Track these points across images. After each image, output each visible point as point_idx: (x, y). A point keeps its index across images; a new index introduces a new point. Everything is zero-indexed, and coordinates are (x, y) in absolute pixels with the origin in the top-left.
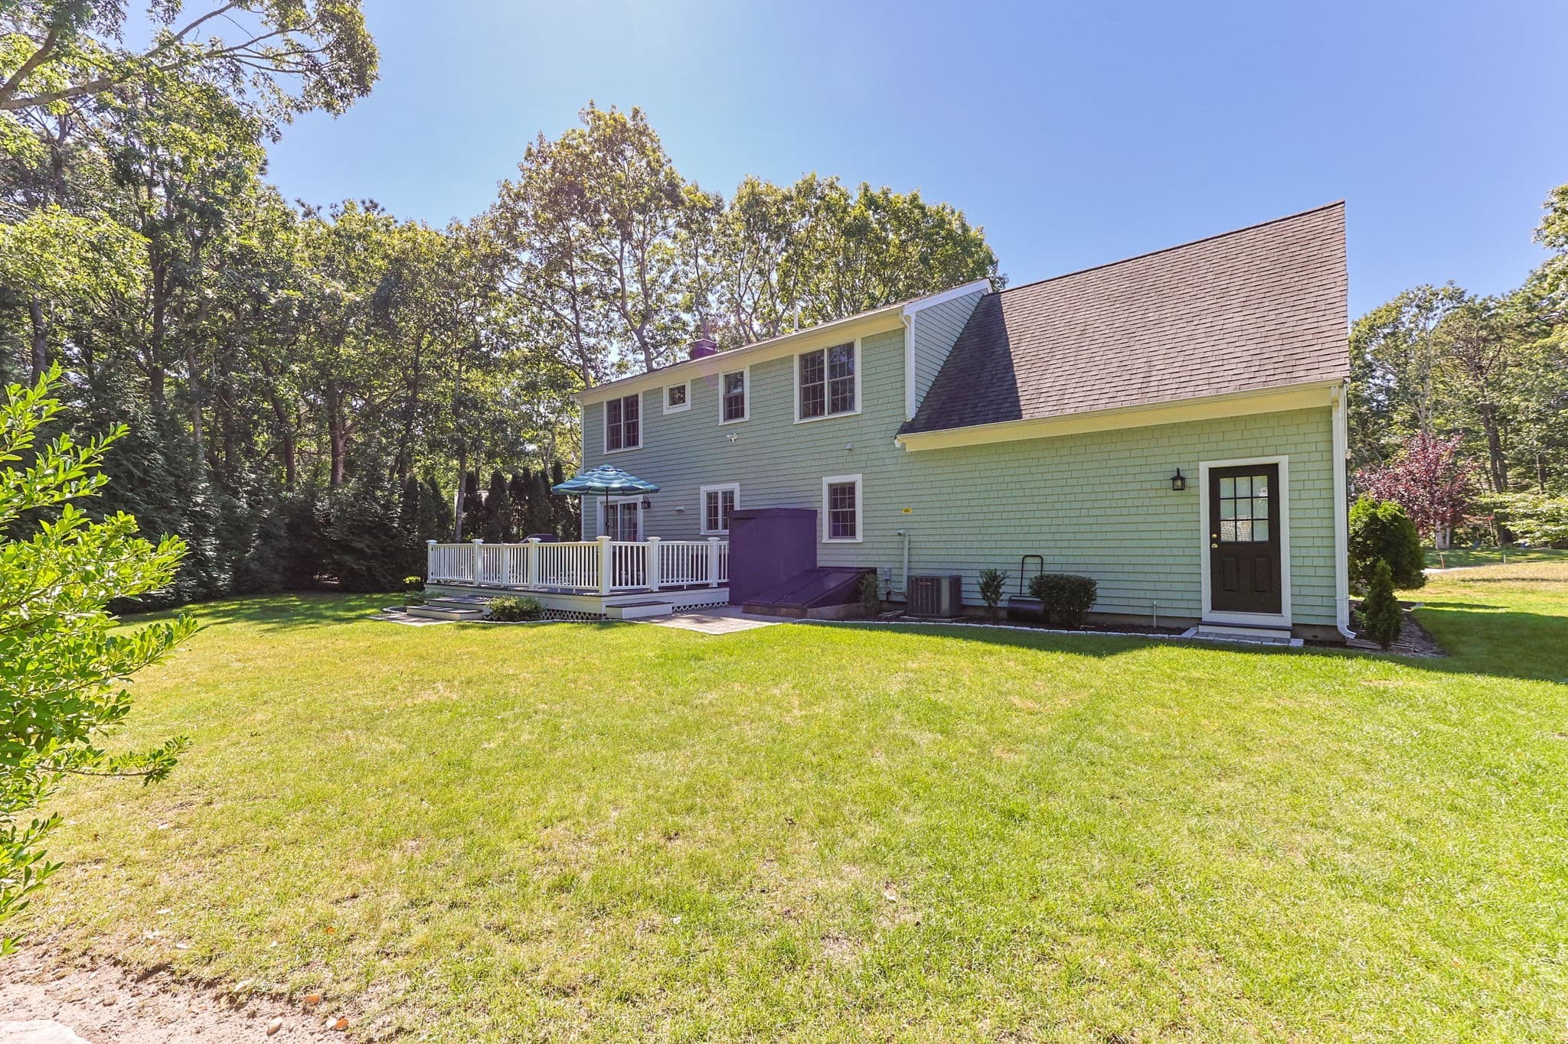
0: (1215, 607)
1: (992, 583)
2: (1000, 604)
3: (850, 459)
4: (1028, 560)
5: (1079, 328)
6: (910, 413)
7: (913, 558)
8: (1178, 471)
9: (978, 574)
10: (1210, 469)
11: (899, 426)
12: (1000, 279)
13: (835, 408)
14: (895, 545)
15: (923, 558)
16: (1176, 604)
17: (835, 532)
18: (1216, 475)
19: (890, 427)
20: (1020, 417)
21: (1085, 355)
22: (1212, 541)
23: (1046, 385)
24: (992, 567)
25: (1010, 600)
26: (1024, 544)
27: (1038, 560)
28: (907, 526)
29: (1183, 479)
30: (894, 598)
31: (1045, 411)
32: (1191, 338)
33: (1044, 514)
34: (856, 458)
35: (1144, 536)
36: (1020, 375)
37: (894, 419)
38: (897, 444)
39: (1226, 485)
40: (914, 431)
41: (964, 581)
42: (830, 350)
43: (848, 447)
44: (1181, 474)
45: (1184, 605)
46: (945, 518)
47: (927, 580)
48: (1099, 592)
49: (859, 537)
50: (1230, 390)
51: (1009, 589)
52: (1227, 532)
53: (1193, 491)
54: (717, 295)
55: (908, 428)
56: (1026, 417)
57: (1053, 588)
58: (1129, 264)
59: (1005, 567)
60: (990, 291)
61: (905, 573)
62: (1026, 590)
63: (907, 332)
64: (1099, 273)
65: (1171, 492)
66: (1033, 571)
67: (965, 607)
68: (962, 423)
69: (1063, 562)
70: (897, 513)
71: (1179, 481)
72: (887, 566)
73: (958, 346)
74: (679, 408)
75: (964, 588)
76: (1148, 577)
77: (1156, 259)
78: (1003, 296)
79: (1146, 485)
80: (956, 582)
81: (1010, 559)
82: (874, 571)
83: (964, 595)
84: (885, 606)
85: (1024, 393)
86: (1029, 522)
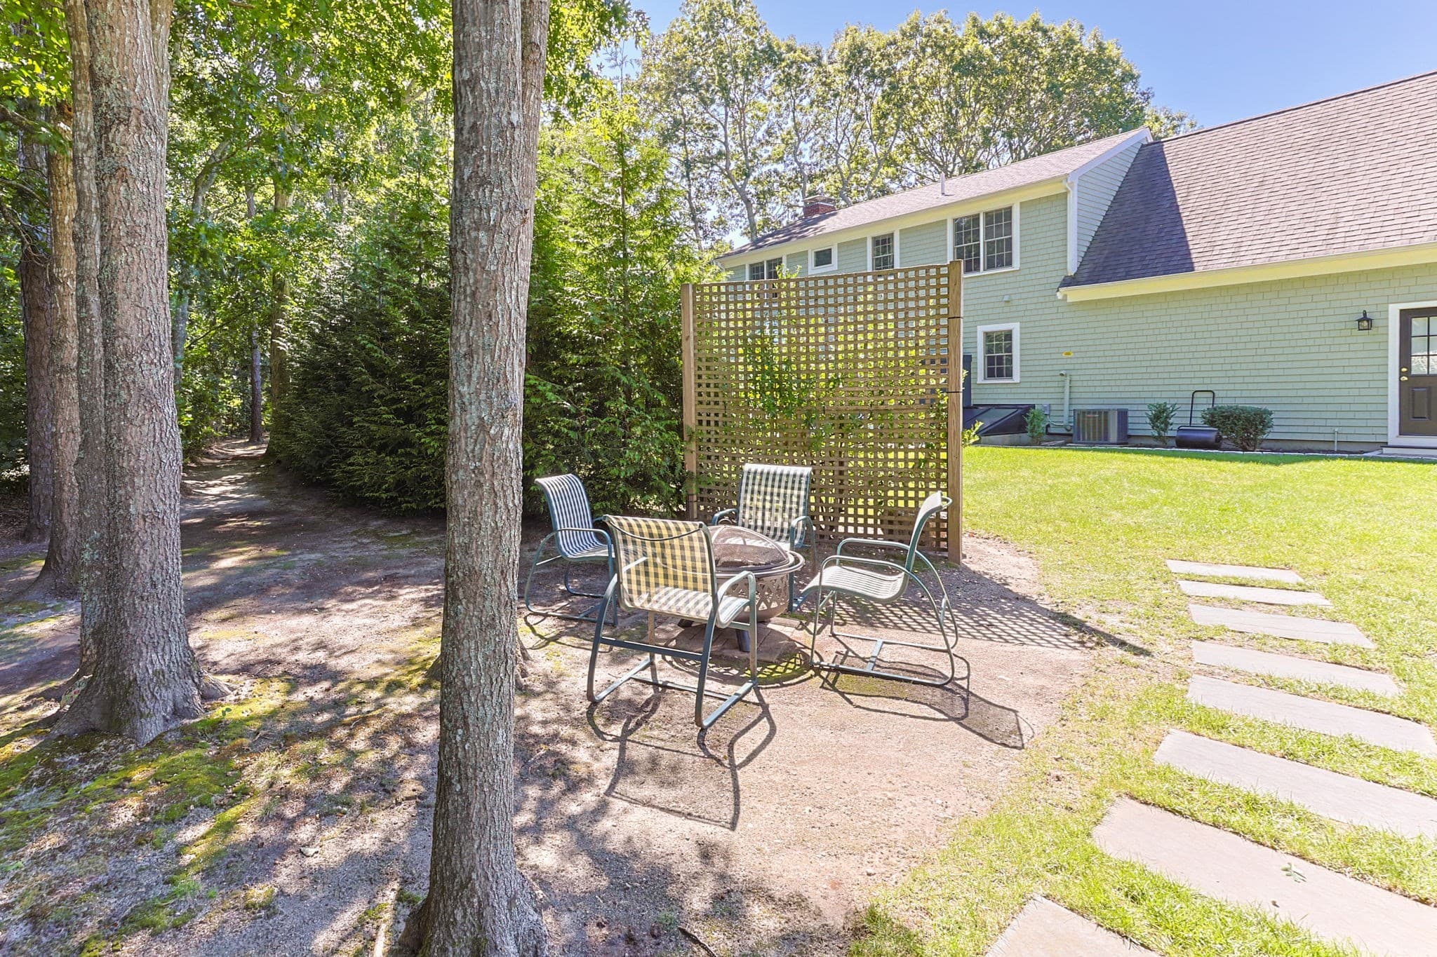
0: (1402, 432)
1: (1160, 416)
2: (1170, 434)
3: (1006, 309)
4: (1197, 395)
5: (1257, 179)
6: (1072, 270)
7: (1073, 396)
8: (1365, 313)
9: (1146, 408)
10: (1402, 311)
11: (1060, 279)
12: (1143, 94)
13: (990, 265)
14: (1056, 384)
15: (1084, 395)
16: (1358, 431)
17: (990, 374)
18: (1407, 317)
19: (1051, 280)
20: (1193, 270)
21: (1264, 207)
22: (1401, 374)
23: (1219, 239)
24: (1162, 402)
25: (1179, 430)
26: (1194, 381)
27: (1210, 395)
28: (1067, 367)
29: (1369, 320)
30: (1052, 430)
31: (1220, 263)
32: (1386, 187)
33: (1217, 354)
34: (1014, 309)
35: (1326, 371)
36: (1190, 229)
37: (1054, 274)
38: (1059, 296)
39: (1418, 325)
40: (1078, 283)
41: (1130, 414)
42: (987, 214)
43: (1006, 298)
44: (1368, 316)
45: (1369, 431)
46: (1109, 359)
47: (1094, 413)
48: (1275, 422)
49: (1016, 378)
50: (1425, 240)
51: (1178, 421)
52: (1419, 365)
53: (1381, 330)
54: (810, 144)
55: (1069, 282)
56: (1199, 268)
57: (1228, 418)
58: (1317, 107)
59: (1173, 402)
60: (1151, 140)
61: (1066, 407)
62: (1198, 421)
63: (1070, 197)
64: (1281, 118)
65: (1356, 332)
66: (1204, 404)
67: (1130, 436)
68: (1128, 275)
69: (1234, 395)
70: (1058, 356)
71: (1365, 322)
72: (1045, 403)
73: (1118, 199)
74: (823, 270)
75: (1130, 420)
76: (1330, 408)
77: (1350, 101)
78: (1166, 145)
79: (1328, 327)
80: (1123, 415)
81: (1179, 394)
82: (1033, 406)
83: (1130, 426)
84: (1045, 437)
85: (1196, 245)
86: (1200, 361)
